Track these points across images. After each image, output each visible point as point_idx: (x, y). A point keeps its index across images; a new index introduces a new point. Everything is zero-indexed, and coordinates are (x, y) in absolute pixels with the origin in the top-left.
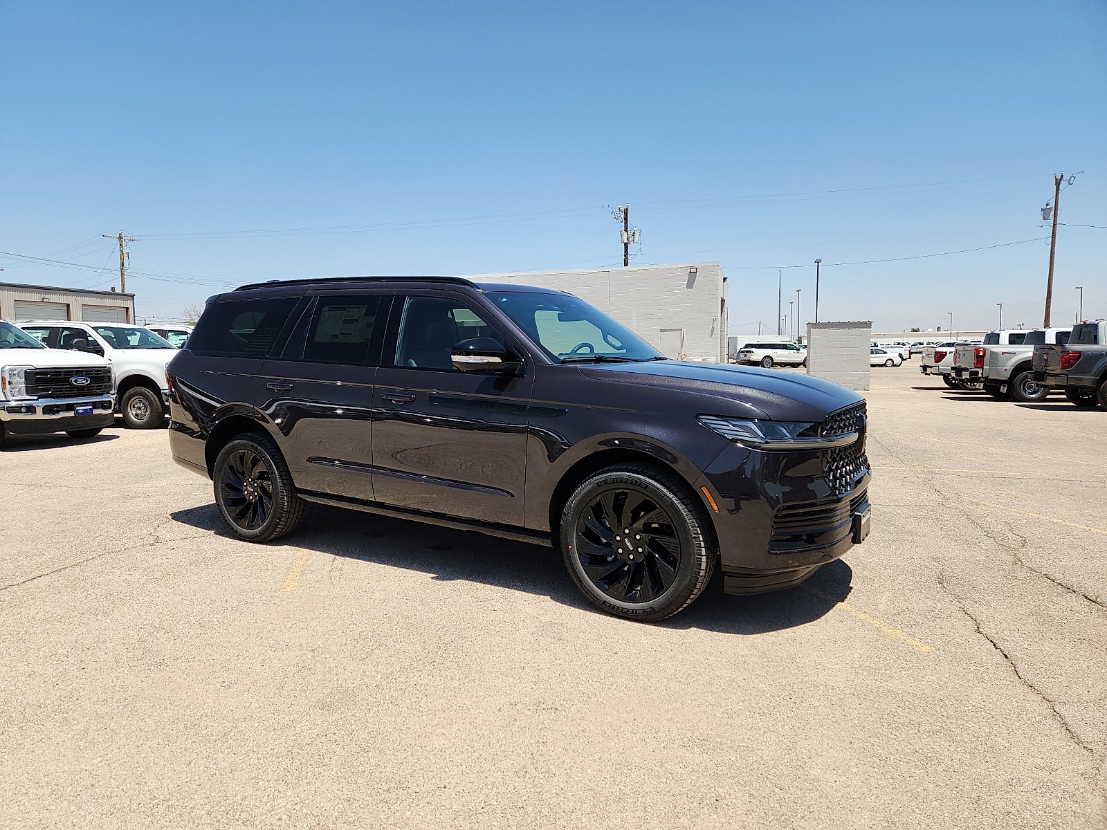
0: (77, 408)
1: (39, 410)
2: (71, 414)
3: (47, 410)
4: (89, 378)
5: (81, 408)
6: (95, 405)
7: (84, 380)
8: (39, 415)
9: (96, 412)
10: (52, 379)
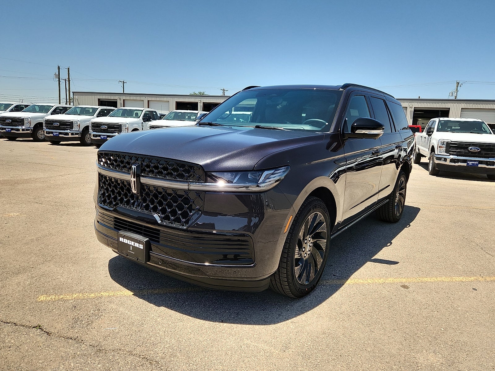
0: (468, 162)
1: (448, 160)
2: (465, 164)
3: (452, 160)
4: (480, 148)
5: (470, 162)
6: (481, 162)
7: (477, 149)
8: (448, 163)
9: (480, 166)
10: (458, 147)
